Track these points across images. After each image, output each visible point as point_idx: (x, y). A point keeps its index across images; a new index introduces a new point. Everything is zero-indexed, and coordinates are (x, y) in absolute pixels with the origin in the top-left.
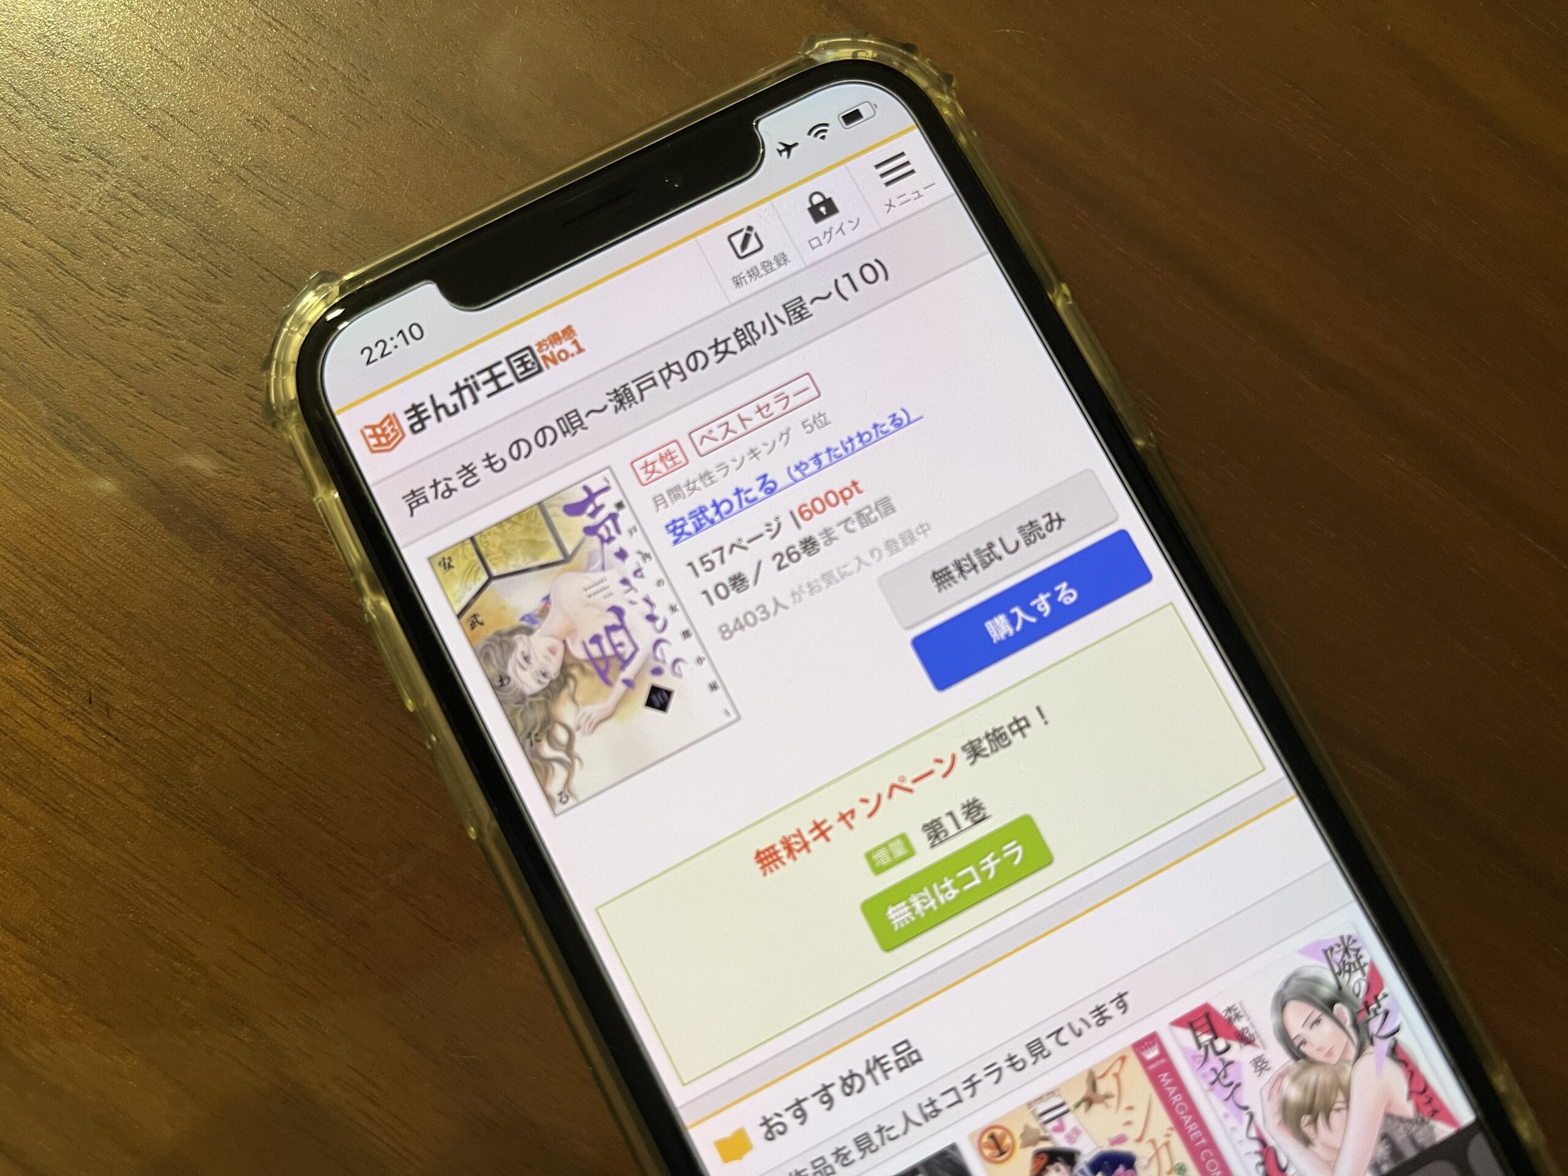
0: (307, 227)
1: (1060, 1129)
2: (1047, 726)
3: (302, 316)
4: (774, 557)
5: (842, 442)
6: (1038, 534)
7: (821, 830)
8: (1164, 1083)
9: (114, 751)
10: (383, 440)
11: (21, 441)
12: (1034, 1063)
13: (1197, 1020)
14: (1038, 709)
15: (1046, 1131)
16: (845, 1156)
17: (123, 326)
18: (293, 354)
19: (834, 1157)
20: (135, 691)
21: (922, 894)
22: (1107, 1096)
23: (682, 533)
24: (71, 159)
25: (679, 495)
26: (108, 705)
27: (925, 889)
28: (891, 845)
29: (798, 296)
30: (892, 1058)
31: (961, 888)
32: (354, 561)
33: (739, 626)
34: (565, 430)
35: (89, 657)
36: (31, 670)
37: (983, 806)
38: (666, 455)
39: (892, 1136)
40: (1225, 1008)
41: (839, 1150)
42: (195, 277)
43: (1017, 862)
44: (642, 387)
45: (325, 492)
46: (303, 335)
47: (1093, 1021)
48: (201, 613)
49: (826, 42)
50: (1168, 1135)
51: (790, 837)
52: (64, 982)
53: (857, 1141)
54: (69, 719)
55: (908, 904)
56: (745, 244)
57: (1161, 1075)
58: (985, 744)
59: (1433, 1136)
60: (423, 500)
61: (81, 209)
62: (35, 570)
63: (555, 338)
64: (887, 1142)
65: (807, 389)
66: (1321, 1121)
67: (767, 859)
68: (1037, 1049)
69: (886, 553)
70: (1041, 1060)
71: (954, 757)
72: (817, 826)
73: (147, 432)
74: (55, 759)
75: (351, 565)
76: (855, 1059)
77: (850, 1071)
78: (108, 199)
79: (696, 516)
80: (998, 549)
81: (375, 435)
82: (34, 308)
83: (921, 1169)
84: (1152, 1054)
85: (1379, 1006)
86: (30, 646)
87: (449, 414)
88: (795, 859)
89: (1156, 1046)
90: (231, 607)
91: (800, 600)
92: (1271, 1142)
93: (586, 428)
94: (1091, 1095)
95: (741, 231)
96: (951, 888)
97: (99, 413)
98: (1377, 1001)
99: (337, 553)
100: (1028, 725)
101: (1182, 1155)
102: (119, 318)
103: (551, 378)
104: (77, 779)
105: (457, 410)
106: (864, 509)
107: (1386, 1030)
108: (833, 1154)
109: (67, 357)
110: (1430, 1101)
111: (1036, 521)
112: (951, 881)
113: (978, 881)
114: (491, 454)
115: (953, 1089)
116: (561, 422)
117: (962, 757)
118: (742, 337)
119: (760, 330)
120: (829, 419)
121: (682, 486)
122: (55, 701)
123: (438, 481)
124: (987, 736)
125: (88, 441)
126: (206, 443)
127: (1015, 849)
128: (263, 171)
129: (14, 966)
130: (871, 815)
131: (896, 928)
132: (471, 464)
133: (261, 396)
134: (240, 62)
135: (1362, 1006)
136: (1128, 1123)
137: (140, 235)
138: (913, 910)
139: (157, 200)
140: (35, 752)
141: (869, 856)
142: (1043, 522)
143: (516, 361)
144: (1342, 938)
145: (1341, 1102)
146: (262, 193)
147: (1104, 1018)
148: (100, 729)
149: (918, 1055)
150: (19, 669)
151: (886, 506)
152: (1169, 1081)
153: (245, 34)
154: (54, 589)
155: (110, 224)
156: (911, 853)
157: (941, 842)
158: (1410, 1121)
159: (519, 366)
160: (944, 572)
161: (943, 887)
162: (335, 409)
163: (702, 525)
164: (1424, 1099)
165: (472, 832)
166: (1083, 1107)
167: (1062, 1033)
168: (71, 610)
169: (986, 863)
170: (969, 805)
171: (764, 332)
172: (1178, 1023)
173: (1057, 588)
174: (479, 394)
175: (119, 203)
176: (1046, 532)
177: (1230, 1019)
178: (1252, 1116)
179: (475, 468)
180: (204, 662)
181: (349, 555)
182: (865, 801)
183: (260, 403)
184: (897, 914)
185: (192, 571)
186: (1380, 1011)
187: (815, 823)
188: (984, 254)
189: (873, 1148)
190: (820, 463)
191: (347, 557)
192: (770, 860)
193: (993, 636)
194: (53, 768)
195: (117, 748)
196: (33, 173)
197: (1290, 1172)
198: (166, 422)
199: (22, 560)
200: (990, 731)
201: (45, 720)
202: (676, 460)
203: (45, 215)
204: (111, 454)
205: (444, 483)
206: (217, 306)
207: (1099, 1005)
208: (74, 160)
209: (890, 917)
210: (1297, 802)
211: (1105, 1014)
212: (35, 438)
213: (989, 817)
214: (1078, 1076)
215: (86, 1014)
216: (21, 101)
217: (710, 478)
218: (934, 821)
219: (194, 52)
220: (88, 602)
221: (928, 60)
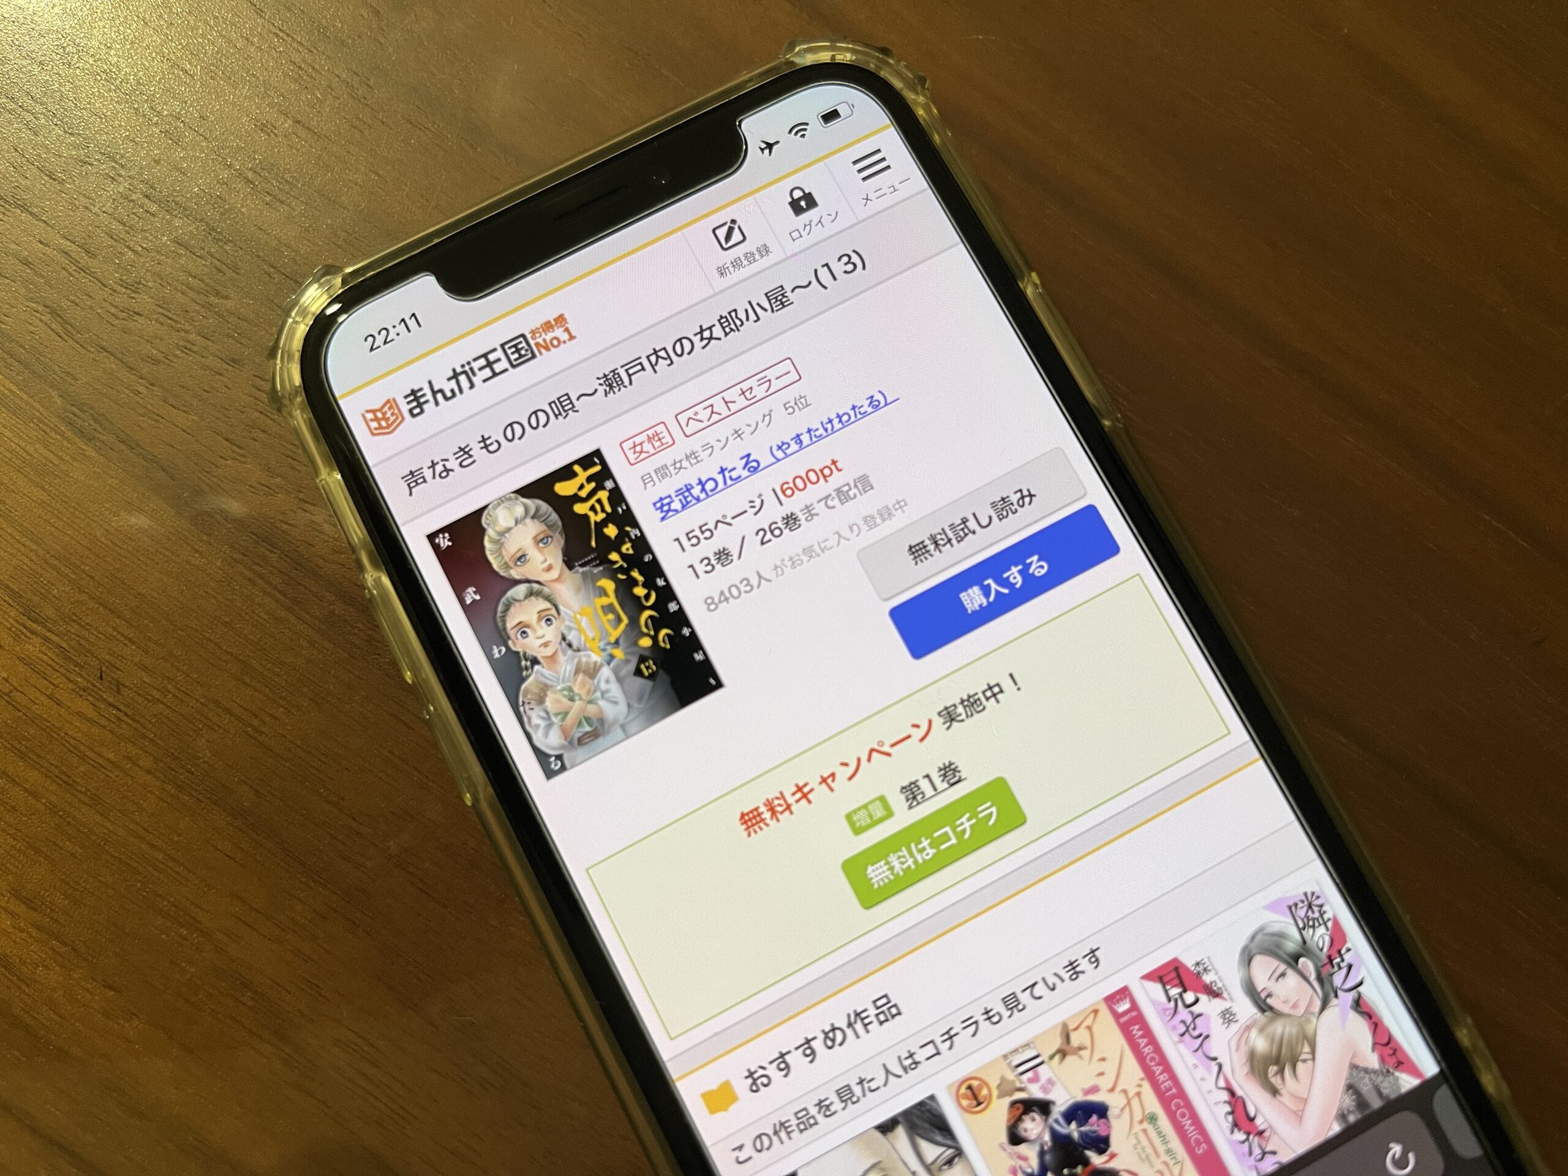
0: (312, 226)
1: (1035, 1079)
2: (1019, 692)
3: (306, 308)
4: (757, 533)
5: (822, 423)
6: (1010, 509)
7: (803, 793)
8: (1135, 1035)
9: (124, 726)
10: (384, 423)
11: (36, 431)
12: (1010, 1016)
13: (1166, 975)
14: (1011, 675)
15: (1021, 1082)
16: (828, 1107)
17: (134, 320)
18: (297, 343)
19: (817, 1108)
20: (145, 668)
21: (900, 854)
22: (1080, 1048)
23: (669, 510)
24: (85, 162)
25: (666, 474)
26: (118, 682)
27: (904, 849)
28: (870, 807)
29: (779, 285)
30: (872, 1011)
31: (938, 848)
32: (356, 540)
33: (724, 598)
34: (557, 412)
35: (99, 635)
36: (44, 649)
37: (958, 769)
38: (654, 436)
39: (873, 1088)
40: (1194, 962)
41: (821, 1102)
42: (205, 275)
43: (991, 822)
44: (631, 372)
45: (328, 474)
46: (307, 325)
47: (1066, 976)
48: (209, 594)
49: (805, 47)
50: (1140, 1086)
51: (773, 800)
52: (73, 949)
53: (838, 1092)
54: (81, 696)
55: (887, 863)
56: (728, 237)
57: (1132, 1028)
58: (960, 709)
59: (1398, 1087)
60: (422, 480)
61: (96, 210)
62: (48, 553)
63: (548, 326)
64: (867, 1092)
65: (789, 372)
66: (1287, 1072)
67: (751, 820)
68: (1012, 1003)
69: (864, 528)
70: (1016, 1014)
71: (930, 722)
72: (800, 789)
74: (66, 734)
75: (351, 540)
76: (836, 1012)
77: (832, 1025)
78: (121, 201)
79: (682, 494)
80: (972, 524)
81: (376, 419)
82: (50, 304)
83: (900, 1119)
84: (1123, 1007)
85: (1343, 960)
86: (45, 627)
88: (778, 820)
89: (1128, 1000)
90: (237, 587)
91: (783, 573)
92: (1239, 1092)
93: (577, 411)
94: (1065, 1047)
95: (725, 224)
96: (928, 847)
97: (111, 403)
98: (1341, 956)
99: (340, 534)
100: (1001, 691)
101: (1153, 1104)
102: (131, 313)
103: (544, 363)
104: (87, 752)
105: (454, 395)
106: (844, 486)
107: (1348, 985)
108: (816, 1105)
109: (81, 350)
110: (1394, 1054)
111: (1008, 497)
112: (929, 841)
113: (954, 841)
114: (486, 436)
115: (932, 1042)
116: (553, 405)
117: (938, 722)
118: (727, 324)
119: (744, 318)
120: (809, 402)
121: (668, 465)
122: (68, 679)
123: (435, 462)
124: (962, 702)
125: (101, 431)
127: (990, 810)
128: (269, 173)
129: (25, 934)
130: (850, 778)
131: (876, 886)
132: (468, 446)
133: (267, 386)
135: (1326, 961)
136: (1101, 1074)
137: (152, 235)
138: (892, 869)
139: (168, 201)
140: (47, 727)
141: (849, 817)
142: (1015, 498)
143: (510, 348)
144: (1306, 894)
145: (1307, 1053)
146: (268, 193)
147: (1076, 973)
148: (111, 705)
149: (898, 1009)
150: (33, 648)
151: (864, 483)
152: (1140, 1033)
153: (253, 44)
154: (66, 571)
155: (124, 225)
156: (889, 814)
157: (918, 803)
158: (1375, 1072)
159: (513, 353)
160: (921, 546)
161: (920, 846)
162: (337, 394)
163: (688, 503)
164: (1388, 1050)
165: (468, 798)
166: (1057, 1058)
167: (1037, 988)
168: (84, 592)
169: (962, 824)
170: (945, 768)
171: (747, 319)
172: (1148, 977)
173: (1028, 561)
174: (474, 379)
175: (131, 204)
176: (1018, 508)
177: (1199, 973)
178: (1220, 1067)
179: (471, 450)
180: (210, 640)
181: (351, 534)
182: (845, 764)
183: (266, 392)
184: (877, 873)
185: (201, 553)
186: (1342, 965)
187: (797, 786)
188: (957, 244)
189: (854, 1099)
190: (801, 442)
191: (349, 536)
192: (754, 821)
193: (967, 606)
194: (64, 742)
195: (126, 723)
196: (49, 176)
197: (1259, 1121)
198: (176, 411)
199: (36, 543)
200: (965, 697)
201: (58, 696)
202: (664, 441)
203: (60, 216)
204: (123, 442)
205: (441, 463)
206: (224, 302)
207: (1073, 960)
208: (89, 164)
209: (870, 876)
210: (1261, 762)
211: (1078, 969)
212: (50, 427)
213: (965, 779)
214: (1054, 1028)
215: (94, 980)
216: (38, 108)
217: (696, 458)
218: (911, 783)
219: (204, 61)
220: (99, 584)
221: (903, 63)
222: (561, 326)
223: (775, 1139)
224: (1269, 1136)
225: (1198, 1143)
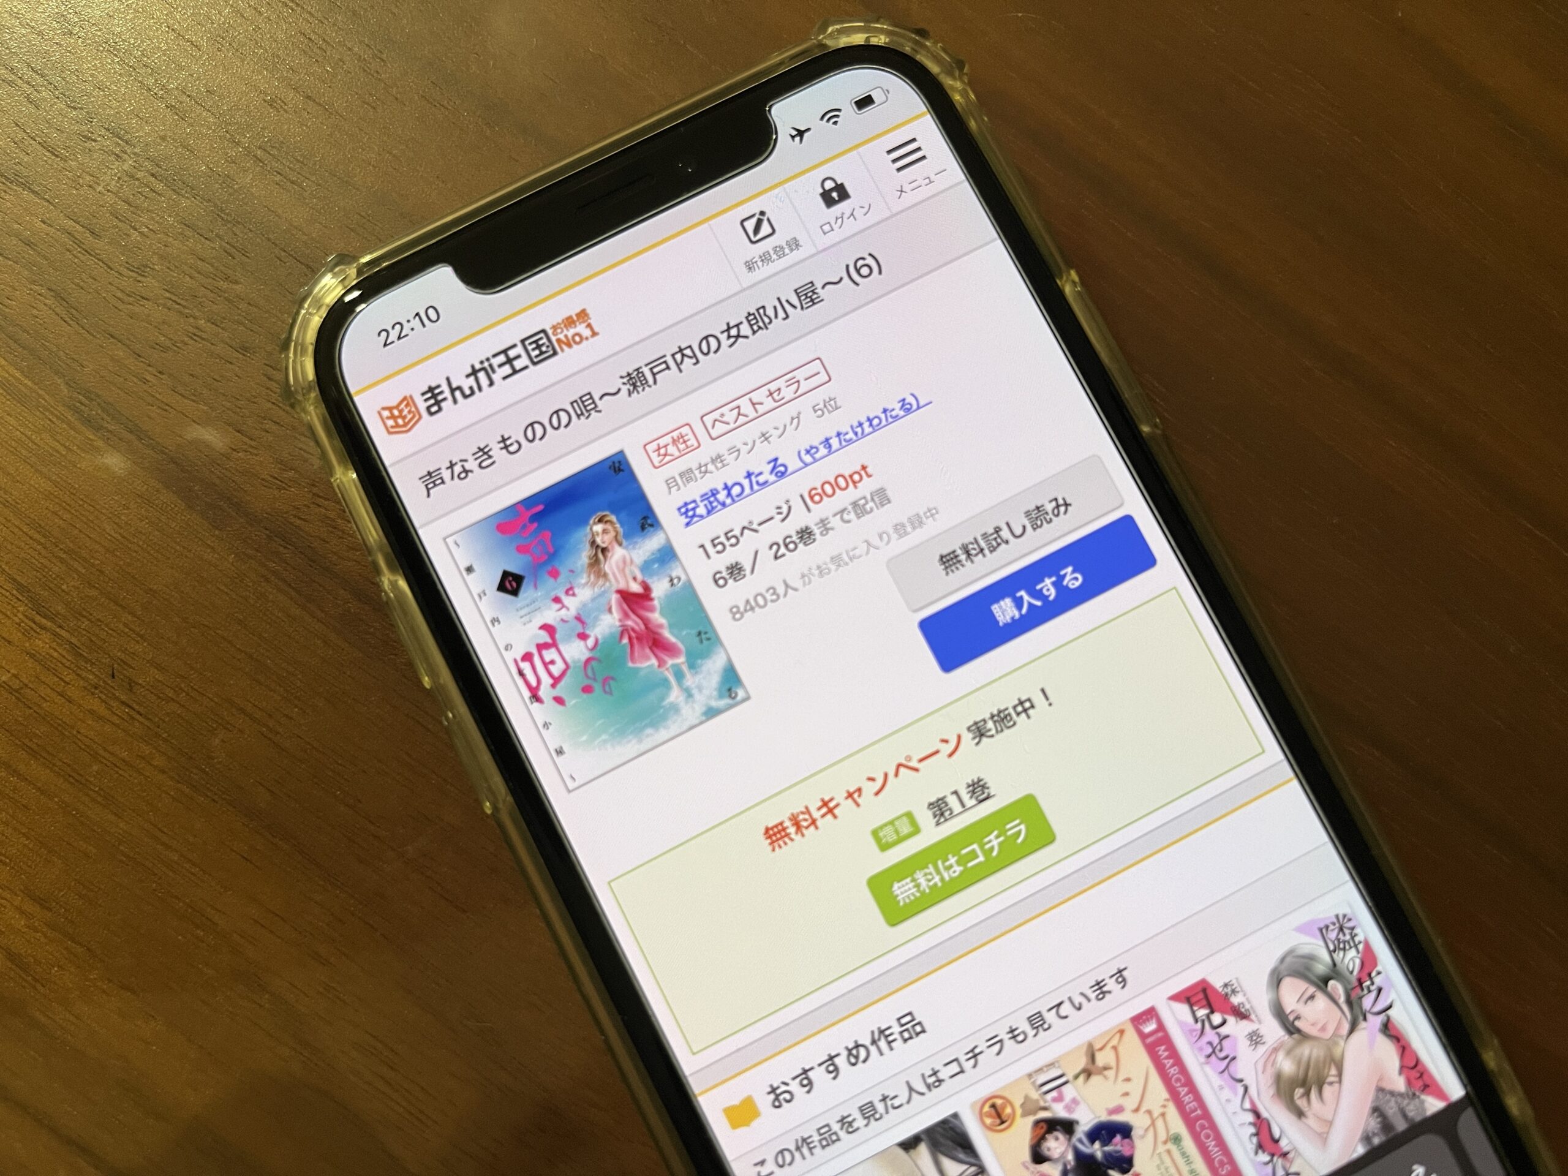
0: (324, 208)
1: (1059, 1099)
2: (1051, 708)
3: (320, 299)
5: (852, 427)
6: (1045, 518)
7: (828, 807)
8: (1161, 1056)
9: (137, 724)
10: (400, 421)
11: (43, 420)
12: (1035, 1035)
13: (1194, 995)
14: (1043, 691)
15: (1045, 1102)
16: (850, 1124)
17: (141, 305)
18: (311, 335)
19: (839, 1125)
20: (159, 667)
21: (927, 871)
22: (1106, 1068)
23: (694, 516)
24: (89, 138)
25: (691, 479)
26: (130, 679)
27: (930, 866)
28: (897, 823)
29: (809, 281)
30: (896, 1029)
31: (965, 865)
32: (371, 539)
33: (750, 607)
34: (579, 412)
35: (110, 632)
36: (54, 645)
37: (987, 785)
38: (679, 438)
39: (896, 1105)
40: (1222, 984)
41: (843, 1118)
42: (214, 258)
43: (1020, 840)
44: (655, 370)
45: (344, 474)
46: (321, 317)
47: (1093, 996)
48: (223, 591)
49: (838, 27)
50: (1164, 1106)
51: (798, 815)
52: (88, 949)
53: (861, 1109)
54: (93, 694)
55: (913, 880)
56: (757, 229)
57: (1157, 1049)
58: (990, 725)
59: (1424, 1110)
60: (440, 481)
61: (100, 189)
62: (57, 546)
63: (569, 322)
64: (890, 1109)
65: (818, 373)
66: (1314, 1094)
67: (775, 835)
68: (1037, 1022)
69: (894, 536)
70: (1041, 1033)
71: (959, 737)
72: (825, 804)
73: (166, 410)
74: (79, 732)
75: (368, 543)
76: (860, 1030)
77: (856, 1042)
78: (126, 179)
79: (707, 499)
80: (1005, 533)
81: (393, 417)
82: (54, 287)
83: (923, 1136)
84: (1149, 1028)
85: (1373, 983)
86: (54, 622)
87: (465, 397)
88: (803, 835)
89: (1154, 1021)
90: (251, 584)
91: (810, 582)
93: (600, 411)
94: (1090, 1067)
95: (753, 216)
96: (955, 865)
97: (120, 392)
98: (1371, 979)
99: (354, 532)
100: (1032, 706)
101: (1178, 1125)
102: (138, 297)
103: (566, 361)
104: (101, 752)
105: (473, 393)
107: (1377, 1008)
108: (838, 1122)
109: (87, 335)
110: (1421, 1077)
111: (1043, 506)
112: (956, 858)
113: (981, 859)
114: (506, 437)
115: (956, 1060)
116: (575, 404)
117: (967, 737)
118: (754, 322)
119: (772, 315)
120: (839, 404)
121: (694, 469)
122: (78, 675)
123: (454, 462)
124: (992, 717)
125: (109, 419)
126: (225, 422)
127: (1019, 828)
128: (279, 151)
129: (39, 934)
130: (877, 794)
131: (901, 904)
132: (487, 446)
133: (280, 376)
134: (257, 43)
135: (1355, 983)
136: (1126, 1094)
137: (158, 215)
138: (918, 886)
139: (175, 180)
140: (59, 725)
141: (875, 833)
142: (1049, 507)
143: (531, 344)
144: (1337, 917)
145: (1334, 1076)
146: (279, 173)
147: (1103, 993)
148: (123, 703)
149: (922, 1026)
150: (42, 643)
152: (1166, 1054)
154: (76, 565)
155: (129, 204)
156: (916, 830)
157: (946, 820)
158: (1401, 1095)
159: (534, 349)
160: (952, 556)
161: (947, 864)
162: (352, 391)
163: (713, 508)
164: (1415, 1074)
165: (488, 807)
166: (1082, 1078)
167: (1062, 1007)
168: (94, 587)
169: (990, 841)
170: (973, 785)
171: (776, 317)
172: (1176, 998)
173: (1062, 573)
174: (494, 376)
175: (137, 183)
176: (1052, 517)
177: (1227, 994)
178: (1246, 1089)
179: (490, 450)
180: (223, 638)
181: (367, 536)
182: (872, 779)
183: (279, 384)
184: (902, 890)
185: (212, 548)
186: (1372, 988)
187: (823, 800)
188: (994, 240)
189: (877, 1116)
190: (830, 446)
191: (365, 537)
192: (779, 836)
193: (998, 619)
194: (77, 741)
195: (139, 721)
196: (51, 152)
197: (1284, 1144)
198: (186, 401)
199: (44, 536)
200: (995, 712)
201: (69, 693)
202: (689, 443)
203: (64, 195)
204: (131, 432)
205: (460, 464)
206: (234, 287)
207: (1100, 980)
208: (92, 140)
209: (896, 893)
210: (1295, 783)
211: (1105, 989)
212: (56, 416)
213: (994, 796)
214: (1079, 1048)
215: (110, 981)
216: (39, 80)
217: (722, 461)
218: (939, 800)
219: (211, 33)
220: (110, 579)
221: (939, 45)
222: (584, 322)
223: (797, 1155)
224: (1293, 1158)
225: (1222, 1164)
